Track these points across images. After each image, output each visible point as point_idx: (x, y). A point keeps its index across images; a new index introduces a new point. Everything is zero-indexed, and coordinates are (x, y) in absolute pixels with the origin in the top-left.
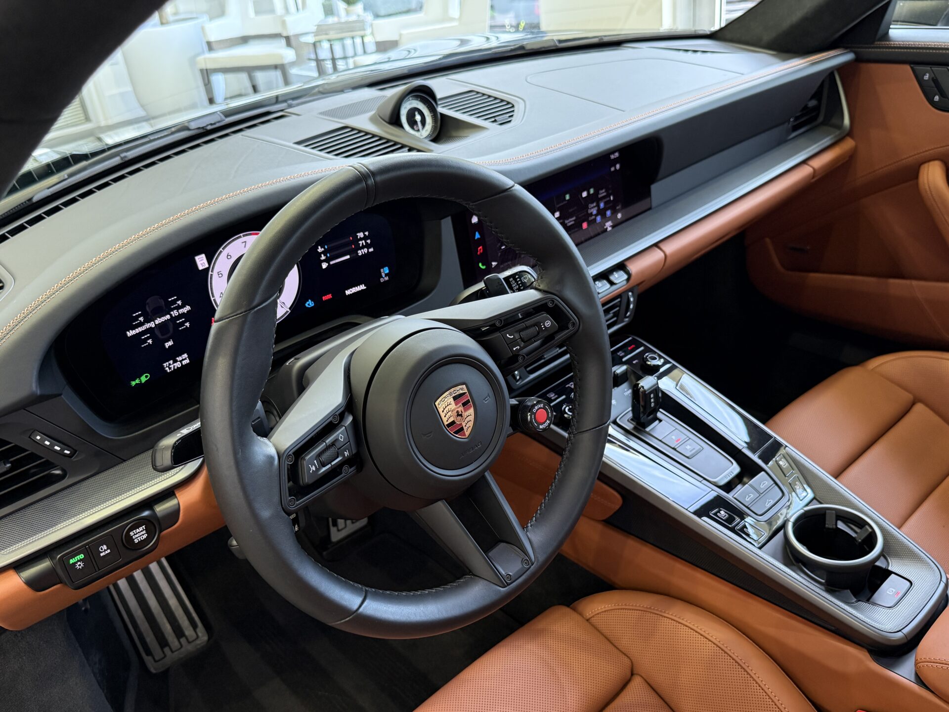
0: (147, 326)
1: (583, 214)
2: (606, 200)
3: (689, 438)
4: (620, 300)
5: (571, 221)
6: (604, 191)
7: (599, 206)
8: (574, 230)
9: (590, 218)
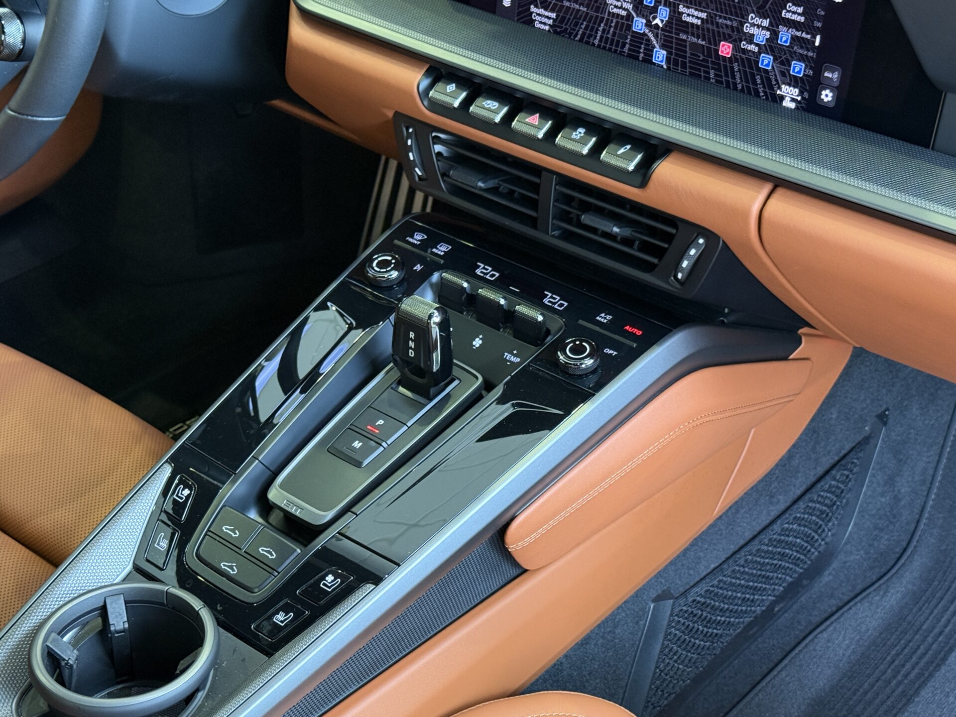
1: (729, 23)
2: (799, 34)
3: (384, 444)
4: (674, 231)
5: (693, 16)
6: (800, 10)
7: (775, 34)
8: (695, 40)
9: (744, 45)
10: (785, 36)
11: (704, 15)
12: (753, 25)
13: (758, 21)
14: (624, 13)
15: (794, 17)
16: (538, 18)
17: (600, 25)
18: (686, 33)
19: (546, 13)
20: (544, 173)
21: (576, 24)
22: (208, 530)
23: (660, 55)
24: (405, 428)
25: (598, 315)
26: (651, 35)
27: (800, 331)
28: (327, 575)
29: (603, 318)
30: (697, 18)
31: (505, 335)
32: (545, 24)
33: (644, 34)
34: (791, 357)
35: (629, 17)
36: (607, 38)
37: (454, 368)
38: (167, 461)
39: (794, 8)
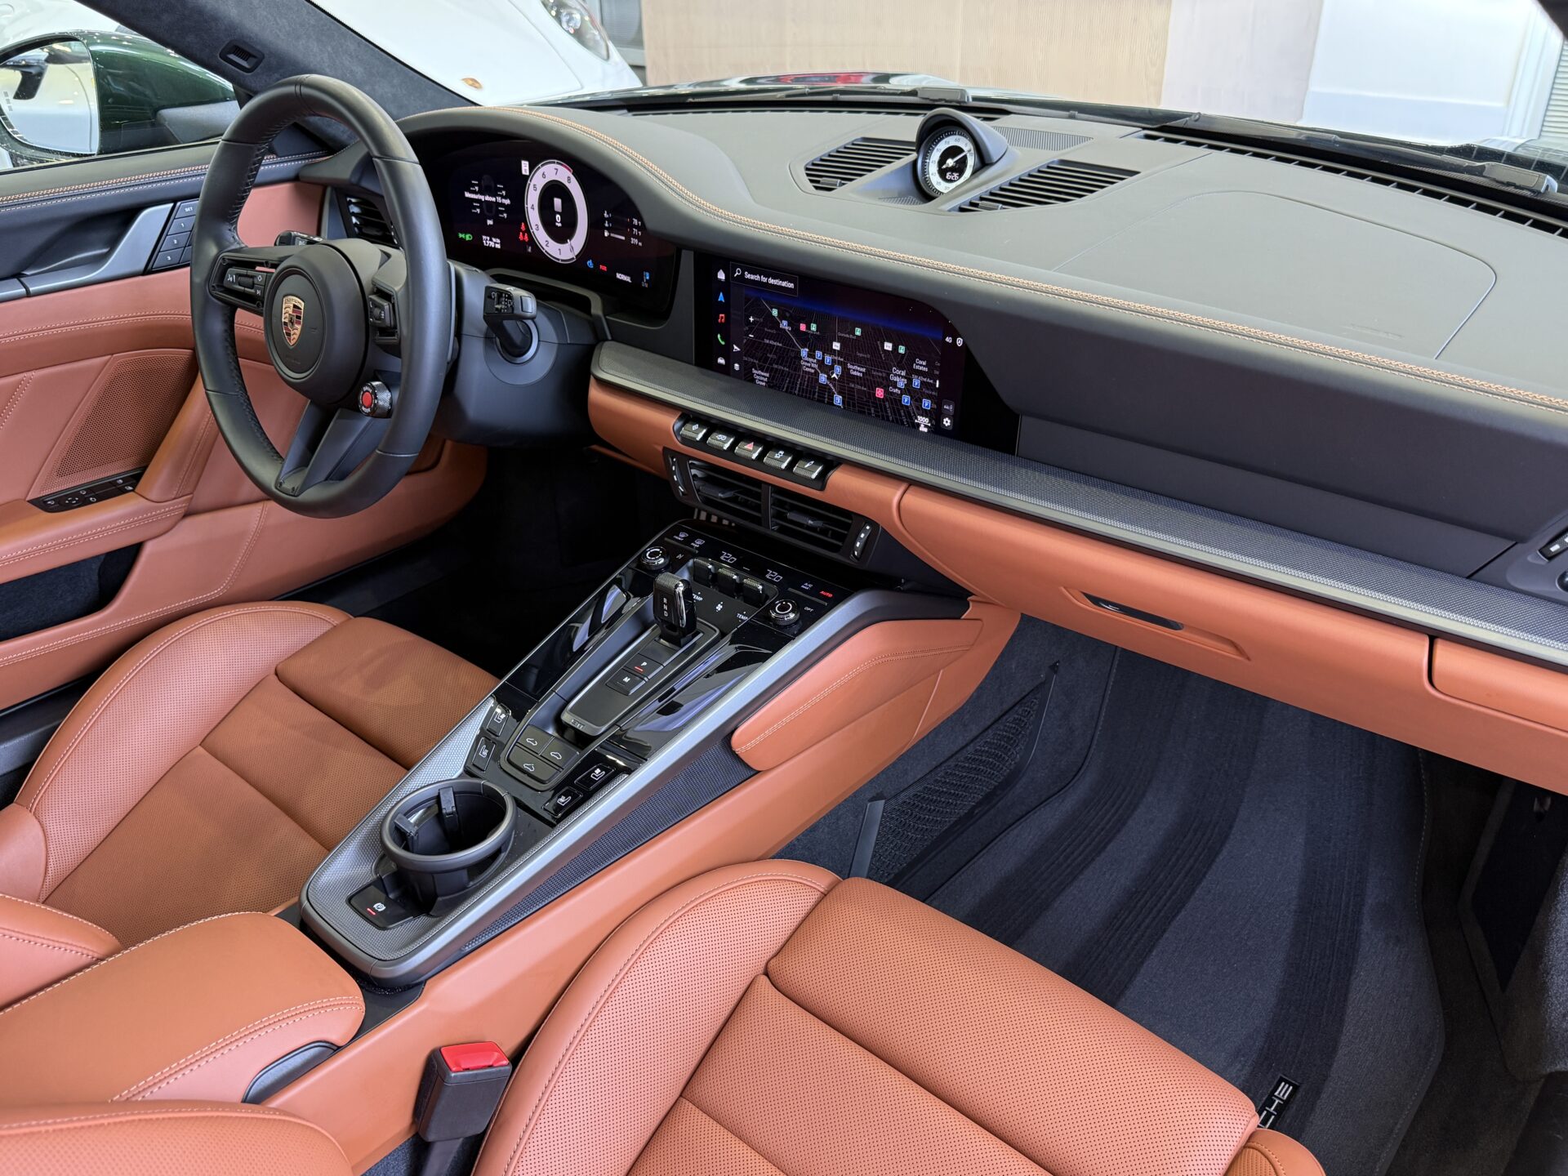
0: (479, 197)
1: (880, 374)
2: (925, 380)
3: (646, 679)
4: (850, 522)
5: (857, 371)
6: (924, 363)
7: (910, 381)
8: (859, 387)
9: (891, 389)
10: (916, 383)
11: (864, 370)
12: (896, 375)
13: (899, 372)
14: (813, 371)
15: (921, 368)
16: (758, 377)
17: (797, 380)
18: (854, 382)
19: (763, 374)
20: (763, 485)
21: (782, 381)
22: (517, 742)
23: (838, 399)
24: (662, 667)
25: (803, 584)
26: (831, 385)
27: (969, 598)
28: (596, 769)
29: (806, 586)
30: (860, 372)
31: (738, 601)
32: (762, 381)
33: (827, 385)
34: (963, 617)
35: (816, 373)
36: (803, 389)
37: (698, 623)
38: (491, 696)
39: (921, 362)
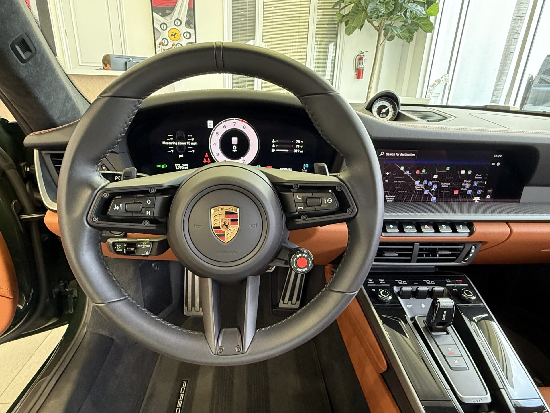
0: (174, 143)
1: (457, 184)
2: (480, 182)
4: (463, 247)
5: (445, 185)
6: (480, 175)
7: (472, 184)
8: (446, 192)
9: (462, 189)
10: (475, 184)
11: (449, 184)
12: (465, 183)
13: (467, 181)
14: (421, 190)
15: (478, 178)
17: (412, 195)
18: (443, 190)
19: (392, 196)
21: (403, 197)
23: (434, 199)
29: (448, 281)
32: (391, 200)
33: (429, 194)
36: (415, 198)
